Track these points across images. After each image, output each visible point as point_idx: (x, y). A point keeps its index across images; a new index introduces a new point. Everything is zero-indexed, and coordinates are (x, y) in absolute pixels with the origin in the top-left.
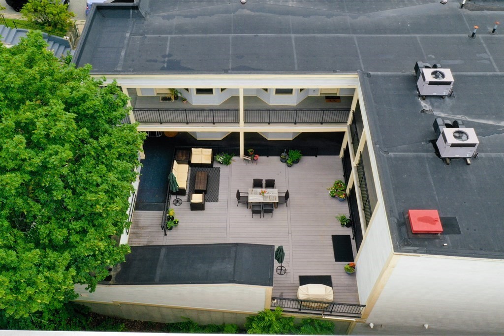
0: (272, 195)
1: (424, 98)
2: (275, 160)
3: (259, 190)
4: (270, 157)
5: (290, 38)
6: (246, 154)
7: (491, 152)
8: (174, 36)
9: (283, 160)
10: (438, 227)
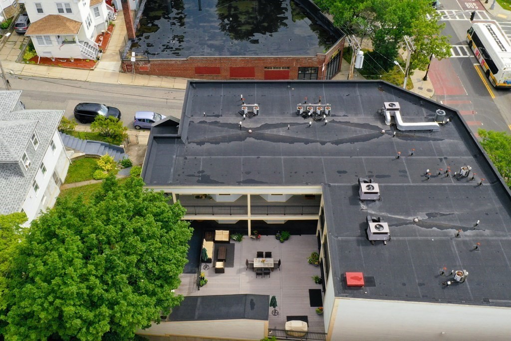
0: (269, 263)
1: (363, 201)
2: (272, 238)
3: (261, 259)
4: (269, 236)
5: (281, 158)
6: (252, 234)
7: (400, 236)
8: (205, 157)
9: (277, 238)
10: (362, 282)
